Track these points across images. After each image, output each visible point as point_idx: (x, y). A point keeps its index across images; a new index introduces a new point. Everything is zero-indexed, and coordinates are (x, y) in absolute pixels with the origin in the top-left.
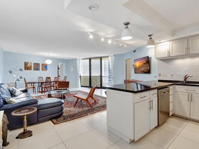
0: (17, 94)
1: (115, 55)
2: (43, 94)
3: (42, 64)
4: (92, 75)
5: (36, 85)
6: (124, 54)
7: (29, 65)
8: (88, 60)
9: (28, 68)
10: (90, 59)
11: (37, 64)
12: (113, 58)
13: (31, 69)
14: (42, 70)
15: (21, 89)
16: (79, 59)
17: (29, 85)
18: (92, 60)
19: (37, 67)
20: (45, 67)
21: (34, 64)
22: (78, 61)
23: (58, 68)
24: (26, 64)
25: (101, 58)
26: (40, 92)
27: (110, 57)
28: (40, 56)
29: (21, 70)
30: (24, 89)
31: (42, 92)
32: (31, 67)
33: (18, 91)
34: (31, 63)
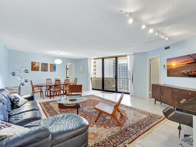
0: (20, 104)
1: (134, 54)
2: (52, 99)
3: (51, 64)
4: (105, 77)
5: (44, 89)
6: (146, 53)
7: (36, 65)
8: (101, 60)
9: (35, 68)
10: (103, 59)
11: (45, 64)
12: (133, 57)
13: (38, 70)
14: (51, 71)
15: (26, 96)
16: (91, 59)
17: (36, 89)
18: (105, 60)
19: (45, 67)
20: (54, 67)
21: (42, 64)
22: (89, 60)
23: (67, 69)
24: (33, 64)
25: (116, 58)
26: (48, 96)
27: (128, 57)
28: (48, 56)
29: (27, 71)
30: (29, 95)
31: (51, 96)
32: (39, 67)
33: (22, 99)
34: (39, 63)
